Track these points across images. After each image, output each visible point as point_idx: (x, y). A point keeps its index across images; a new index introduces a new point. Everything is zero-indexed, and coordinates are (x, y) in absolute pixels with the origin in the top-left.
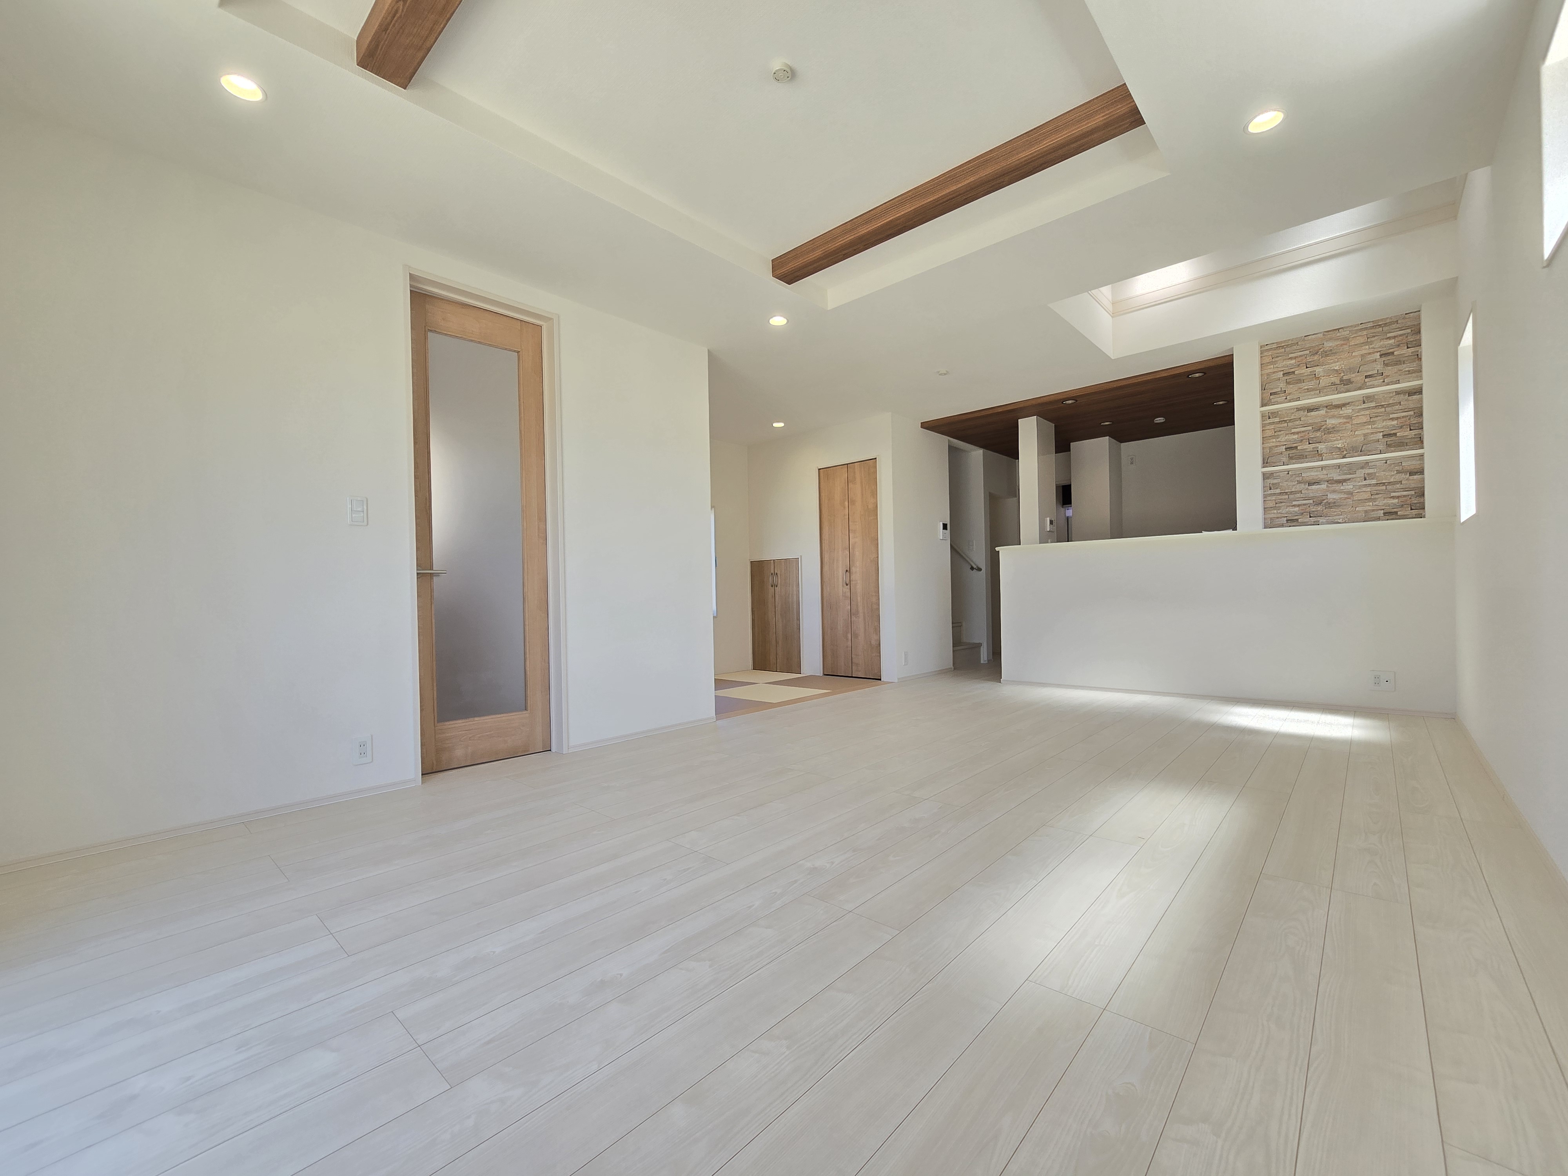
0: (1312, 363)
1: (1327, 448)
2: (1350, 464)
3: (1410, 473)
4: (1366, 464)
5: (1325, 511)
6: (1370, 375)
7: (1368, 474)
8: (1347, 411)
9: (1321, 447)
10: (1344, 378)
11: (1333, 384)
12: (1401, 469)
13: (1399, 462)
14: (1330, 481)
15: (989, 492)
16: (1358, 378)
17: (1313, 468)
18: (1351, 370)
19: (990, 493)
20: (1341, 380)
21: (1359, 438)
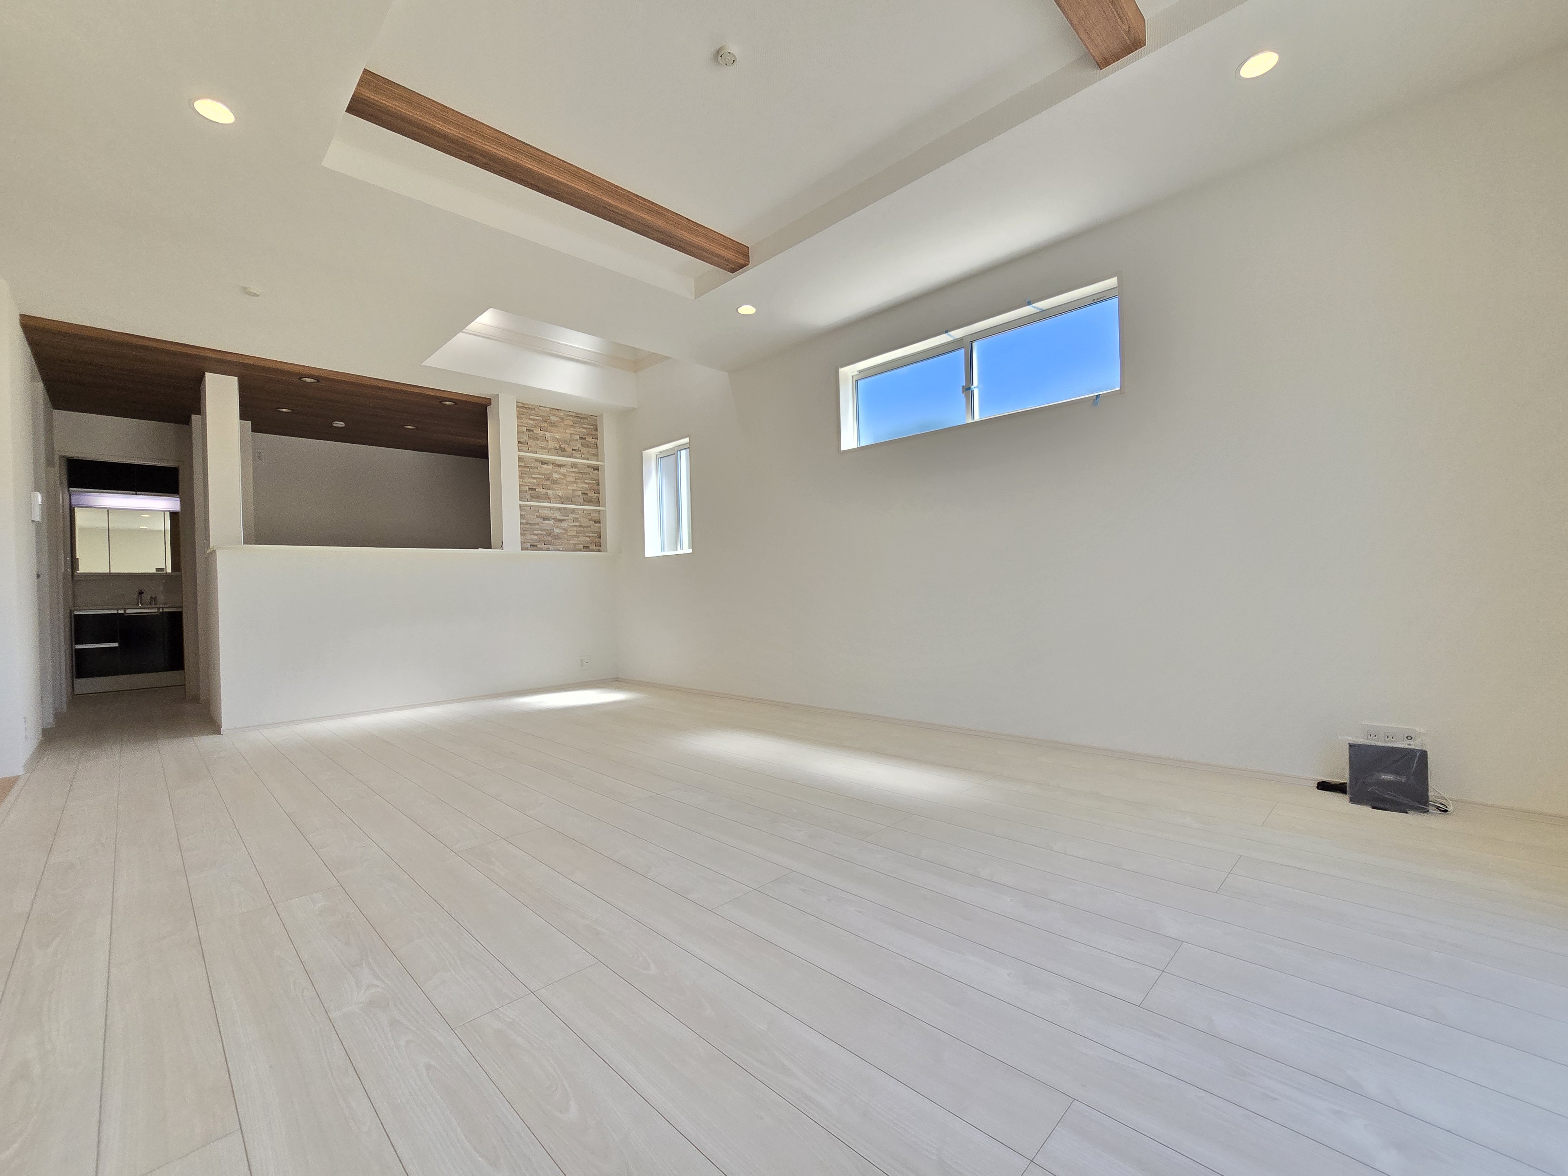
0: (544, 428)
1: (553, 494)
3: (594, 522)
4: (573, 511)
5: (553, 541)
6: (575, 449)
7: (575, 518)
8: (563, 470)
9: (550, 492)
10: (562, 446)
11: (556, 448)
12: (590, 518)
13: (590, 513)
14: (556, 520)
16: (569, 449)
17: (545, 507)
18: (565, 442)
20: (560, 447)
21: (570, 492)
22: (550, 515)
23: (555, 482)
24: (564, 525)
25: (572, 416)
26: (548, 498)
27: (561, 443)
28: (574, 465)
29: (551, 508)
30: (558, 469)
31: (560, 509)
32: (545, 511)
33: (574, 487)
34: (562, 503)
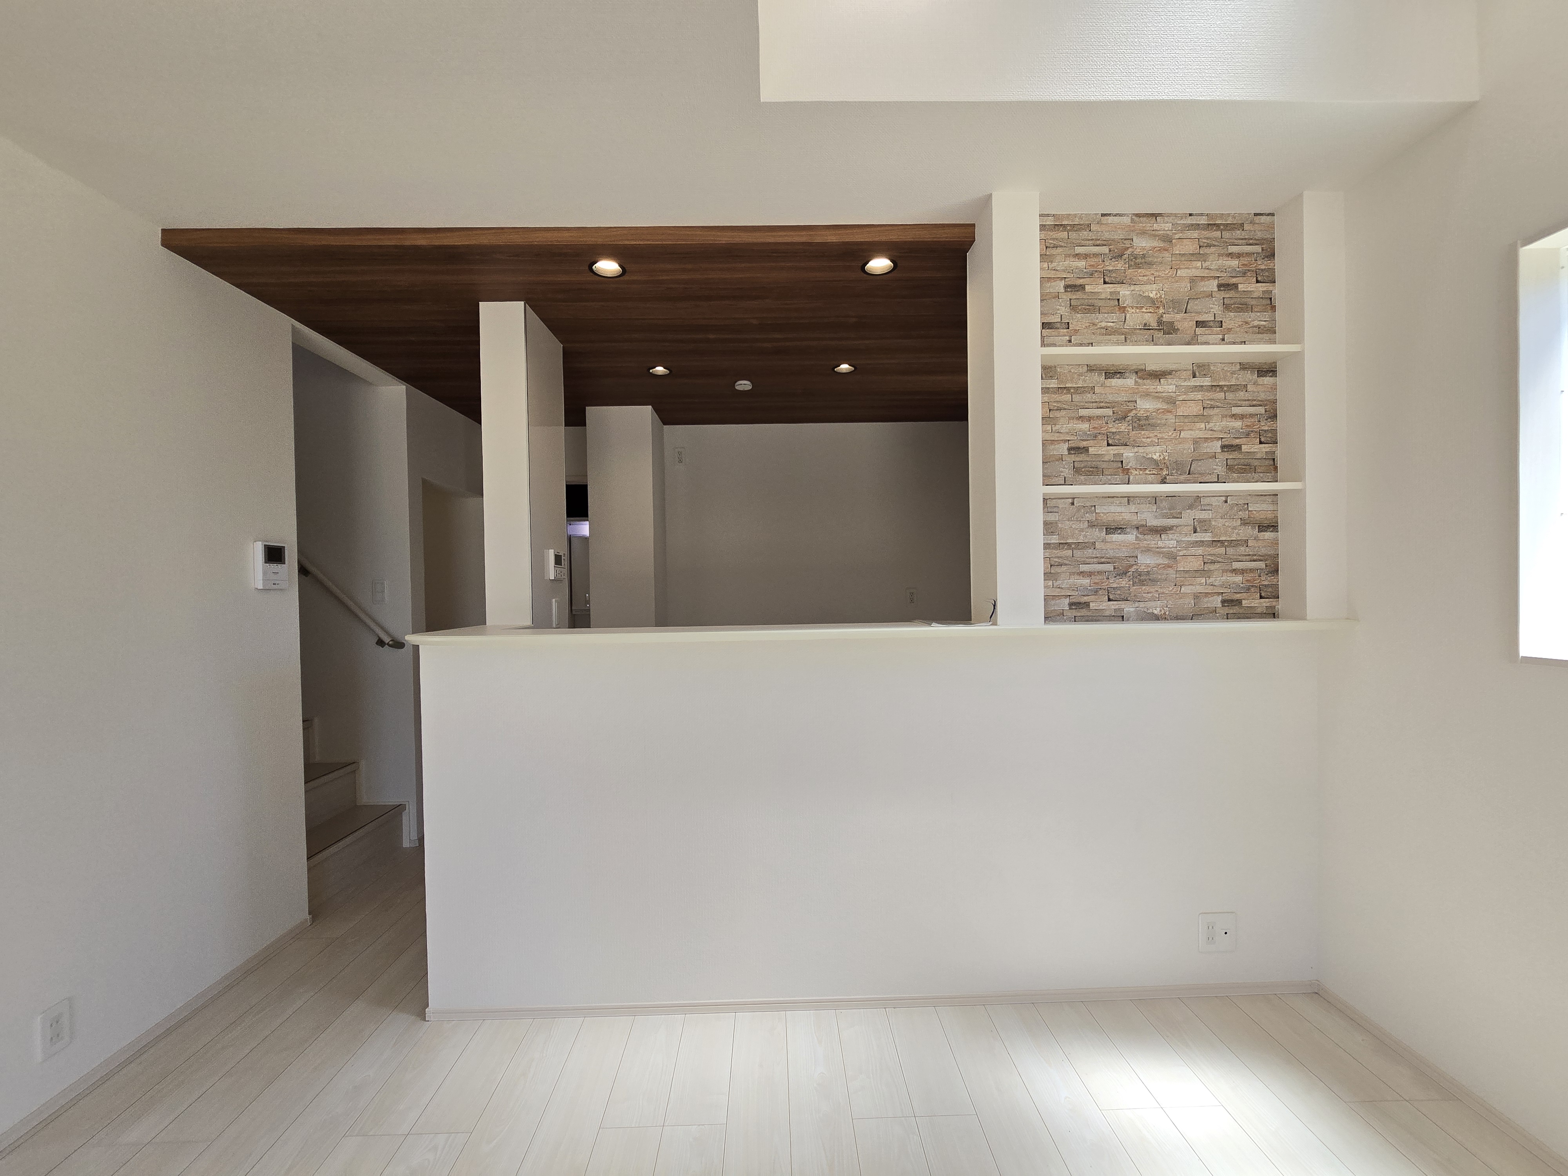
0: (1114, 275)
1: (1136, 458)
2: (1171, 496)
3: (1259, 526)
4: (1196, 501)
5: (1133, 589)
6: (1203, 322)
7: (1201, 521)
8: (1167, 387)
9: (1128, 454)
10: (1166, 318)
11: (1146, 327)
12: (1247, 516)
13: (1244, 502)
14: (1143, 529)
15: (422, 479)
16: (1185, 324)
17: (1112, 497)
18: (1176, 305)
19: (424, 482)
20: (1160, 322)
21: (1186, 446)
22: (1127, 517)
23: (1143, 423)
24: (1168, 542)
25: (1197, 227)
26: (1123, 472)
27: (1161, 311)
28: (1199, 369)
29: (1130, 499)
30: (1150, 386)
31: (1155, 499)
32: (1113, 509)
33: (1199, 431)
34: (1163, 481)
